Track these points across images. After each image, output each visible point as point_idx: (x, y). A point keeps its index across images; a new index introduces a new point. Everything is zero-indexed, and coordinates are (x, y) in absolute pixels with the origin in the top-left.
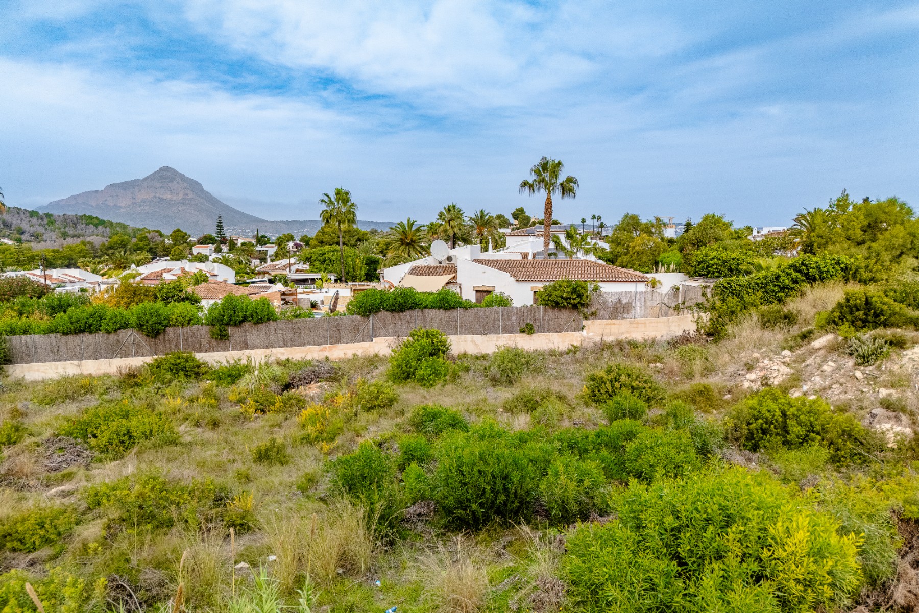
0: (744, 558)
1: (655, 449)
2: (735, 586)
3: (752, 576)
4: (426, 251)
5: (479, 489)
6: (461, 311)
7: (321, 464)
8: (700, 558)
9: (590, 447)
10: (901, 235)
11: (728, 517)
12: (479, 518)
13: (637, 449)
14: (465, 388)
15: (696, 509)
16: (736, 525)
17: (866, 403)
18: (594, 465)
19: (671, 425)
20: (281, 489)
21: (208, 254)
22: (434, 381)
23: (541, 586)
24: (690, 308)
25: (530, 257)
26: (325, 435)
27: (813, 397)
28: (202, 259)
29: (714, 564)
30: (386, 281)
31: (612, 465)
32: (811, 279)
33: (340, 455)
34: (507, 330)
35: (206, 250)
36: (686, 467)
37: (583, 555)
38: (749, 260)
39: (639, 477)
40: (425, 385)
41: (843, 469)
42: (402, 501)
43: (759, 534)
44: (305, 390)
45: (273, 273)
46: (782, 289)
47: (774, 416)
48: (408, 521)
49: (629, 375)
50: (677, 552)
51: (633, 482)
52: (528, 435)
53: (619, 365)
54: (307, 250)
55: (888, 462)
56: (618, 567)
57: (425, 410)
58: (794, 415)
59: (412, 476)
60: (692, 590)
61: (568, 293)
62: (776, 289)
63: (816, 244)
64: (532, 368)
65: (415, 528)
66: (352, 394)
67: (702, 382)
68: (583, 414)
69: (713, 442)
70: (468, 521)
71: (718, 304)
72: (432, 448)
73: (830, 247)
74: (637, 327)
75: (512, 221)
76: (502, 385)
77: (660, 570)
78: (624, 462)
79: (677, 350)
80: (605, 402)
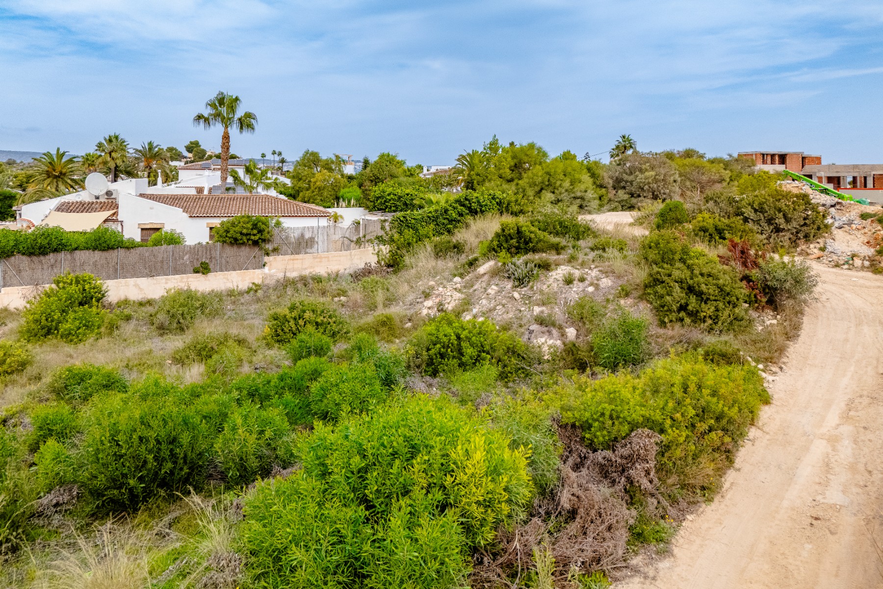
0: (429, 489)
1: (341, 385)
2: (422, 521)
3: (437, 507)
4: (80, 184)
5: (139, 459)
6: (122, 252)
8: (387, 497)
9: (273, 393)
10: (540, 174)
11: (413, 447)
12: (137, 496)
13: (322, 389)
14: (125, 340)
15: (383, 445)
16: (421, 455)
17: (524, 321)
18: (277, 411)
19: (356, 359)
22: (84, 334)
23: (214, 565)
24: (370, 241)
25: (206, 192)
27: (481, 319)
29: (401, 501)
30: (24, 220)
32: (473, 212)
34: (176, 271)
36: (370, 402)
37: (264, 518)
38: (422, 195)
39: (325, 418)
40: (71, 341)
41: (510, 384)
42: (32, 490)
43: (442, 461)
46: (451, 221)
47: (450, 340)
48: (39, 516)
49: (313, 311)
50: (365, 495)
51: (318, 424)
52: (201, 387)
53: (303, 302)
55: (546, 373)
56: (302, 525)
57: (70, 371)
58: (467, 337)
59: (49, 456)
60: (380, 535)
61: (247, 229)
62: (446, 221)
63: (475, 182)
64: (207, 311)
65: (50, 524)
67: (384, 312)
68: (265, 357)
69: (396, 371)
70: (123, 502)
71: (396, 236)
72: (77, 417)
73: (487, 184)
74: (320, 262)
75: (186, 154)
76: (171, 332)
77: (348, 518)
78: (308, 405)
79: (359, 282)
80: (289, 341)
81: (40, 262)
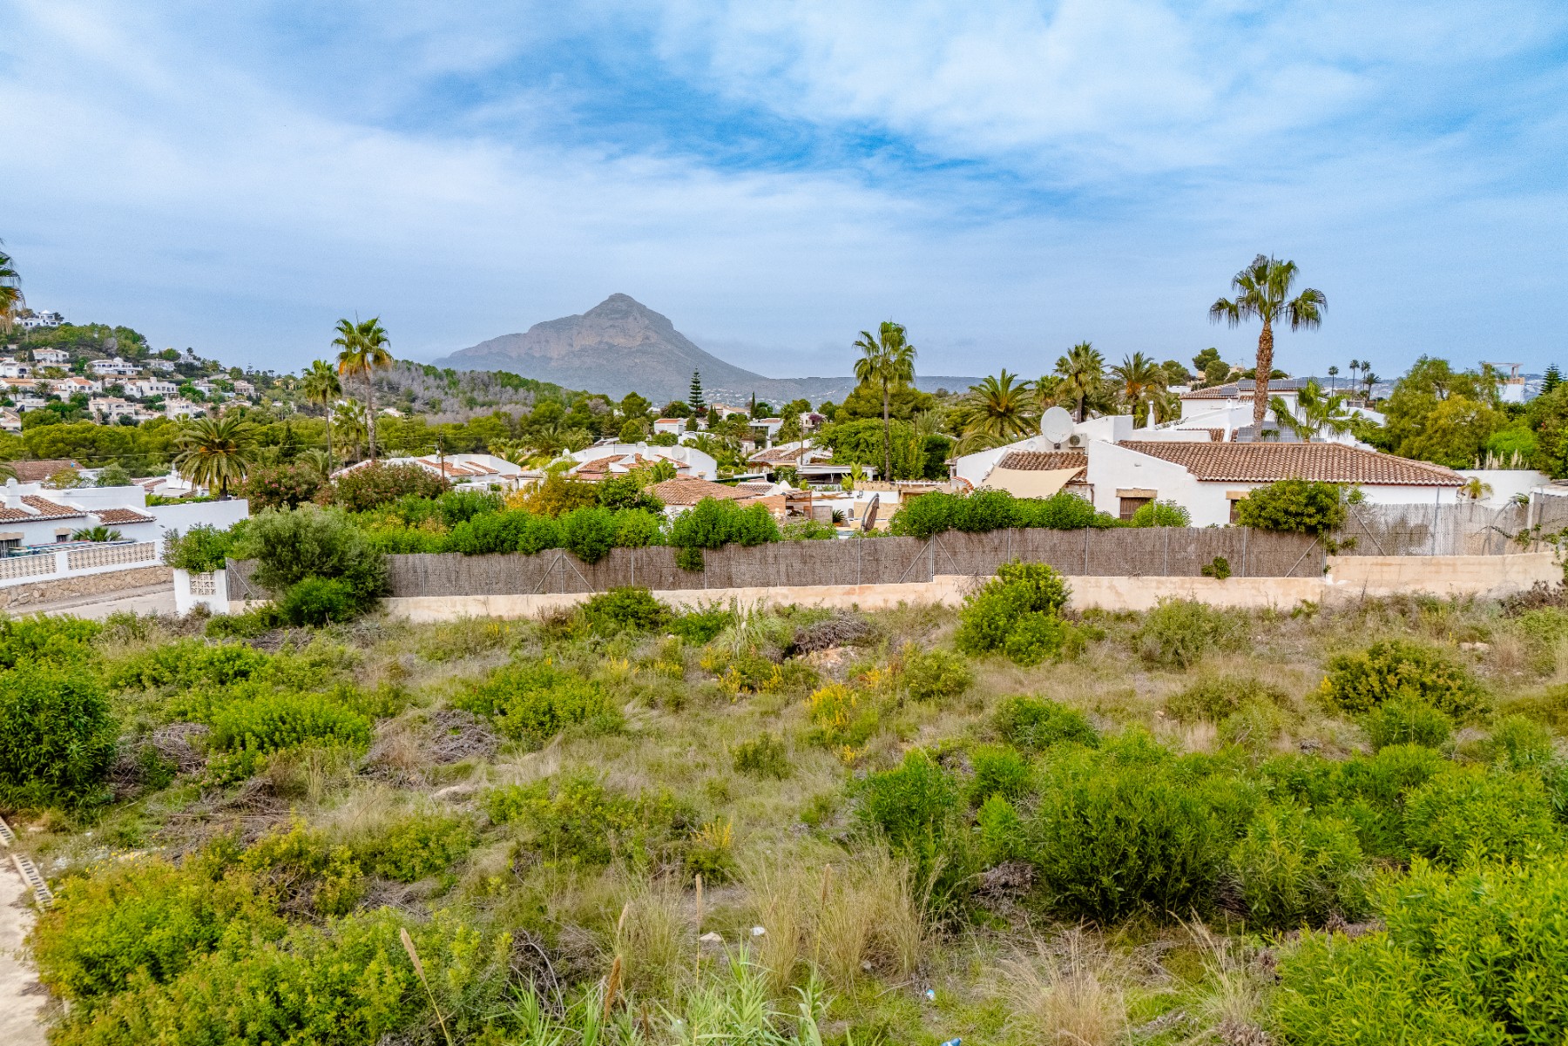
1: (1468, 804)
4: (1033, 426)
5: (1116, 851)
6: (1092, 533)
7: (840, 782)
8: (1554, 1022)
9: (1333, 793)
12: (1113, 903)
13: (1429, 803)
14: (1095, 670)
18: (1339, 825)
19: (1503, 760)
20: (776, 818)
21: (676, 432)
22: (1039, 654)
23: (1228, 1037)
24: (1550, 538)
25: (1227, 438)
26: (848, 734)
28: (668, 440)
30: (960, 479)
31: (1376, 830)
33: (872, 769)
34: (1176, 569)
35: (672, 427)
36: (1532, 844)
37: (1312, 991)
39: (1431, 856)
40: (1021, 660)
42: (975, 858)
44: (819, 658)
45: (775, 464)
48: (984, 894)
49: (1417, 662)
51: (1420, 864)
52: (1211, 761)
53: (1397, 643)
54: (830, 427)
56: (1382, 1021)
57: (1021, 704)
59: (995, 818)
61: (1298, 504)
64: (1223, 640)
65: (997, 909)
66: (895, 669)
68: (1320, 730)
70: (1093, 906)
72: (1030, 771)
74: (1437, 572)
75: (1194, 372)
76: (1164, 668)
77: (1469, 1035)
78: (1401, 826)
79: (1518, 618)
80: (1366, 710)
81: (980, 541)
